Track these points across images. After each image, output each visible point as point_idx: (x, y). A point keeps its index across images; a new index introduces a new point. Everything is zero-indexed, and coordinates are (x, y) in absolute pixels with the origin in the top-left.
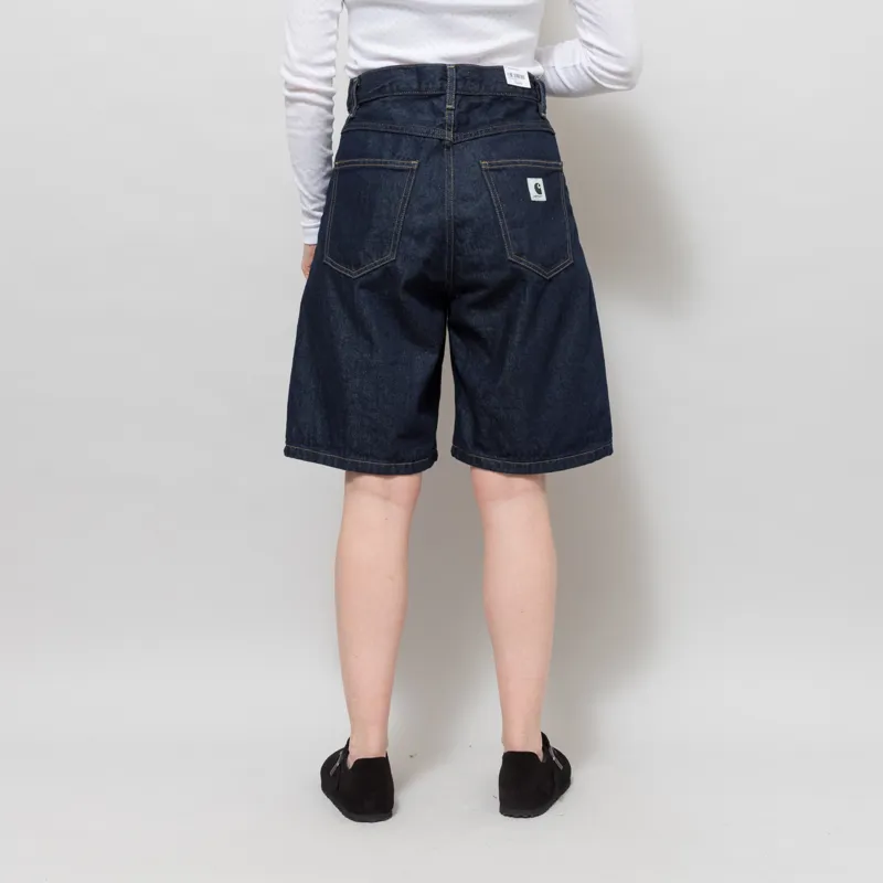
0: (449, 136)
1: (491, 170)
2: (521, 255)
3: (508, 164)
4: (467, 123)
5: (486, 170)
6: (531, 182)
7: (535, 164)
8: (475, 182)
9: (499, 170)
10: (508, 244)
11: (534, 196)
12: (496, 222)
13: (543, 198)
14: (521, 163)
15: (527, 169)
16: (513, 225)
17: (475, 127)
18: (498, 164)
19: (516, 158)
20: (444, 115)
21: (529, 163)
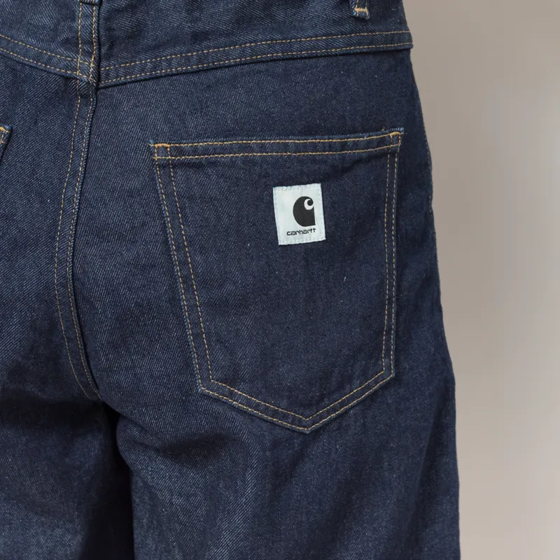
0: (84, 68)
1: (175, 165)
2: (232, 379)
3: (224, 150)
4: (136, 34)
5: (164, 166)
6: (284, 198)
7: (305, 148)
8: (131, 194)
9: (197, 166)
10: (202, 357)
11: (287, 229)
12: (174, 300)
13: (317, 233)
14: (262, 148)
15: (276, 163)
16: (217, 307)
17: (157, 47)
18: (195, 151)
19: (250, 135)
20: (73, 19)
21: (286, 147)
